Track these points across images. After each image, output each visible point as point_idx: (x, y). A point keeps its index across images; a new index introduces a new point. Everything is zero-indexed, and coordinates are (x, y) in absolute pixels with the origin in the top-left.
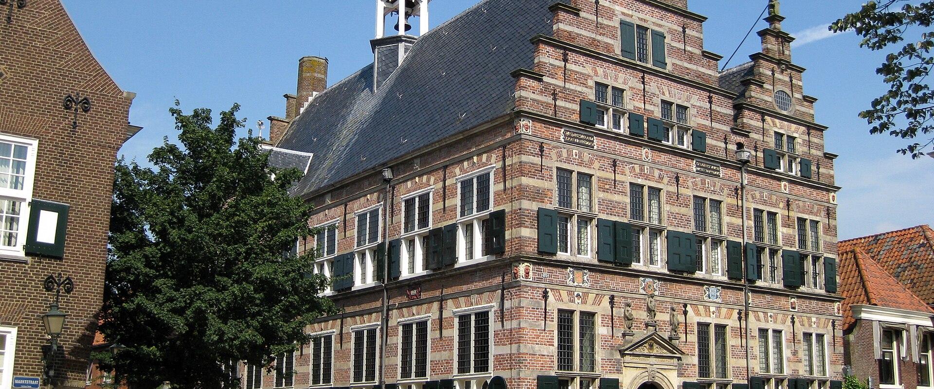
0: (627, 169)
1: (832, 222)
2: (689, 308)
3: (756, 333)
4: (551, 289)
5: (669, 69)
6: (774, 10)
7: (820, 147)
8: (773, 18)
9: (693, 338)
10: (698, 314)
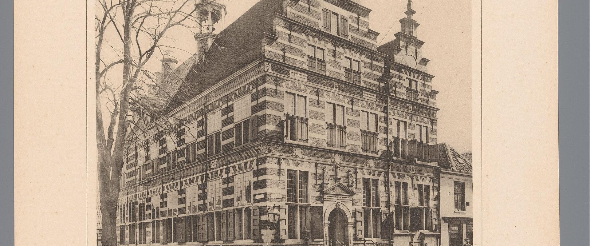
0: (325, 94)
1: (434, 127)
2: (358, 170)
3: (393, 184)
4: (283, 159)
5: (349, 39)
6: (410, 8)
7: (429, 87)
8: (410, 12)
9: (360, 186)
10: (363, 173)
